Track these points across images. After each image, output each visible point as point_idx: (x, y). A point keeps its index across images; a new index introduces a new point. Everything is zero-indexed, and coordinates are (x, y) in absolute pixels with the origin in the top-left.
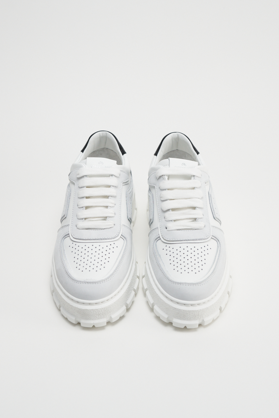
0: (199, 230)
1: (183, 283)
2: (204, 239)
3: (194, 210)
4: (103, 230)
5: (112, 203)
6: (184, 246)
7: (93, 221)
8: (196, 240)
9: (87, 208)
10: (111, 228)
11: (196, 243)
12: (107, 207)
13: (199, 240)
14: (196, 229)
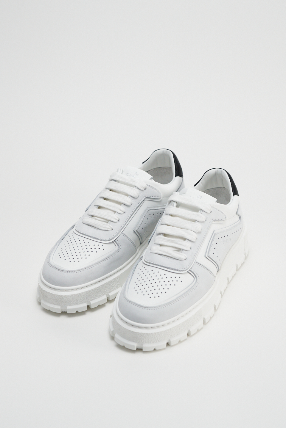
0: (178, 260)
1: (132, 302)
2: (178, 270)
3: (184, 241)
4: (100, 230)
5: (121, 210)
6: (156, 270)
7: (97, 220)
8: (170, 268)
9: (99, 207)
10: (107, 231)
11: (168, 271)
12: (115, 212)
13: (173, 269)
14: (175, 259)
